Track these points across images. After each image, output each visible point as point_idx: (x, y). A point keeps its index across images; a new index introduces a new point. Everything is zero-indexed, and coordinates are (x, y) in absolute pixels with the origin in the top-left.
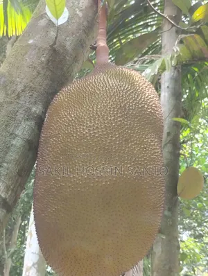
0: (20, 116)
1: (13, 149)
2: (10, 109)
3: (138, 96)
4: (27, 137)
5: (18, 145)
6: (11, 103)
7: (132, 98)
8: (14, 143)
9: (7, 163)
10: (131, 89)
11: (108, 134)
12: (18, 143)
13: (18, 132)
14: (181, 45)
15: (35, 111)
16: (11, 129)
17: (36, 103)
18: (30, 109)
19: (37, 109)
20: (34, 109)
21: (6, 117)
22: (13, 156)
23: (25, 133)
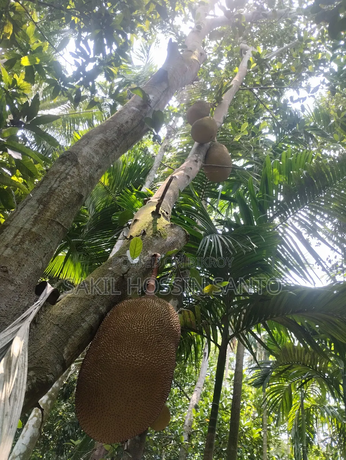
0: (91, 310)
1: (81, 328)
2: (87, 303)
3: (171, 318)
4: (91, 324)
5: (85, 327)
6: (89, 300)
7: (167, 317)
8: (83, 325)
9: (75, 337)
10: (167, 312)
11: (148, 334)
12: (85, 325)
13: (87, 319)
14: (180, 314)
15: (101, 310)
16: (83, 316)
17: (103, 305)
18: (99, 308)
19: (102, 309)
20: (101, 308)
21: (82, 307)
22: (79, 333)
23: (91, 321)
